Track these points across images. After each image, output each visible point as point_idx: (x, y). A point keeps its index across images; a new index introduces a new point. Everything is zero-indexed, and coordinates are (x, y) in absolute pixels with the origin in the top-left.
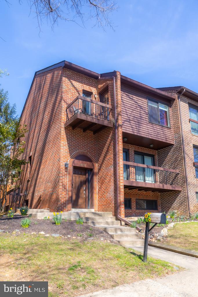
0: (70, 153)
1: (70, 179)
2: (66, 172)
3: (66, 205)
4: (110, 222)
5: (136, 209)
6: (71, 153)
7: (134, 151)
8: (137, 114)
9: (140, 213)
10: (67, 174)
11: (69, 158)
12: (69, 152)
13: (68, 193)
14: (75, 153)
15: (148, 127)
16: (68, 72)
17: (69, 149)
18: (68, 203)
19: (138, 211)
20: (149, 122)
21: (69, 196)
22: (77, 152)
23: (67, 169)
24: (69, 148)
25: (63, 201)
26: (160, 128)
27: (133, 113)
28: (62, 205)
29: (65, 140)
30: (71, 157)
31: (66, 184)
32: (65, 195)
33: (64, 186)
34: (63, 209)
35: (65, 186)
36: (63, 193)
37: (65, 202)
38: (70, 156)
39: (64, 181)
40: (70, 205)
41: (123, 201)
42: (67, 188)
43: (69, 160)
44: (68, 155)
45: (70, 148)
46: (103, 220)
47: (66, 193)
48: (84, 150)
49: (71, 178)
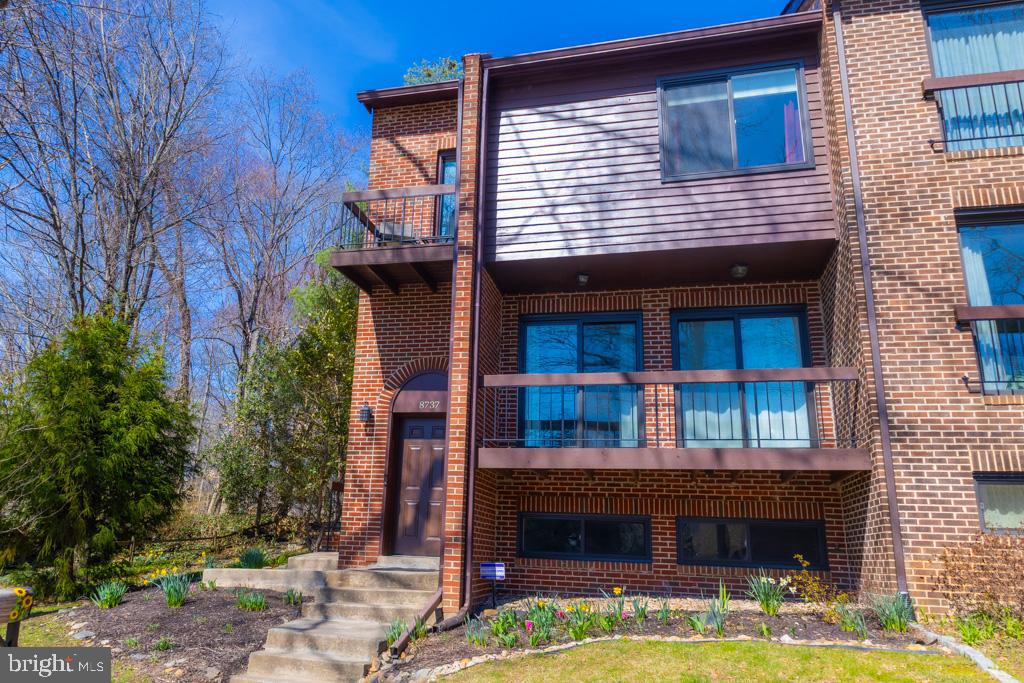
0: (383, 373)
1: (381, 458)
2: (367, 435)
3: (363, 544)
4: (389, 610)
5: (679, 562)
6: (389, 372)
7: (672, 310)
8: (594, 172)
9: (701, 580)
10: (371, 444)
11: (380, 390)
12: (382, 368)
13: (371, 505)
14: (399, 371)
15: (655, 202)
16: (389, 118)
17: (381, 360)
18: (369, 539)
19: (683, 571)
20: (663, 183)
21: (373, 515)
22: (408, 366)
23: (373, 426)
24: (382, 355)
25: (353, 531)
26: (737, 187)
27: (573, 174)
28: (352, 543)
29: (369, 334)
30: (386, 387)
31: (367, 477)
32: (362, 510)
33: (360, 481)
34: (354, 558)
35: (364, 481)
36: (355, 505)
37: (362, 534)
38: (384, 381)
39: (360, 467)
40: (376, 544)
41: (456, 533)
42: (370, 488)
43: (381, 397)
44: (376, 381)
45: (386, 355)
46: (394, 602)
47: (365, 505)
48: (434, 354)
49: (382, 453)
